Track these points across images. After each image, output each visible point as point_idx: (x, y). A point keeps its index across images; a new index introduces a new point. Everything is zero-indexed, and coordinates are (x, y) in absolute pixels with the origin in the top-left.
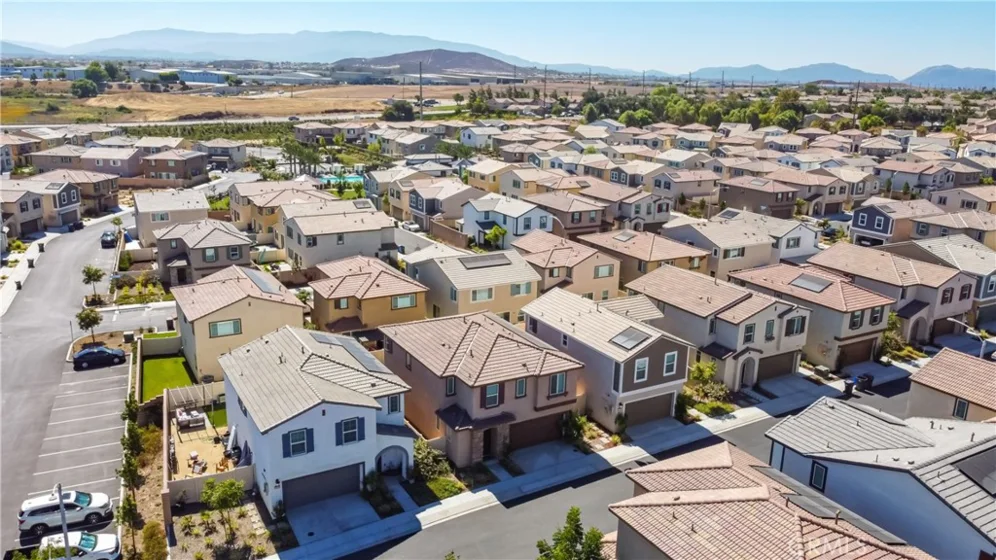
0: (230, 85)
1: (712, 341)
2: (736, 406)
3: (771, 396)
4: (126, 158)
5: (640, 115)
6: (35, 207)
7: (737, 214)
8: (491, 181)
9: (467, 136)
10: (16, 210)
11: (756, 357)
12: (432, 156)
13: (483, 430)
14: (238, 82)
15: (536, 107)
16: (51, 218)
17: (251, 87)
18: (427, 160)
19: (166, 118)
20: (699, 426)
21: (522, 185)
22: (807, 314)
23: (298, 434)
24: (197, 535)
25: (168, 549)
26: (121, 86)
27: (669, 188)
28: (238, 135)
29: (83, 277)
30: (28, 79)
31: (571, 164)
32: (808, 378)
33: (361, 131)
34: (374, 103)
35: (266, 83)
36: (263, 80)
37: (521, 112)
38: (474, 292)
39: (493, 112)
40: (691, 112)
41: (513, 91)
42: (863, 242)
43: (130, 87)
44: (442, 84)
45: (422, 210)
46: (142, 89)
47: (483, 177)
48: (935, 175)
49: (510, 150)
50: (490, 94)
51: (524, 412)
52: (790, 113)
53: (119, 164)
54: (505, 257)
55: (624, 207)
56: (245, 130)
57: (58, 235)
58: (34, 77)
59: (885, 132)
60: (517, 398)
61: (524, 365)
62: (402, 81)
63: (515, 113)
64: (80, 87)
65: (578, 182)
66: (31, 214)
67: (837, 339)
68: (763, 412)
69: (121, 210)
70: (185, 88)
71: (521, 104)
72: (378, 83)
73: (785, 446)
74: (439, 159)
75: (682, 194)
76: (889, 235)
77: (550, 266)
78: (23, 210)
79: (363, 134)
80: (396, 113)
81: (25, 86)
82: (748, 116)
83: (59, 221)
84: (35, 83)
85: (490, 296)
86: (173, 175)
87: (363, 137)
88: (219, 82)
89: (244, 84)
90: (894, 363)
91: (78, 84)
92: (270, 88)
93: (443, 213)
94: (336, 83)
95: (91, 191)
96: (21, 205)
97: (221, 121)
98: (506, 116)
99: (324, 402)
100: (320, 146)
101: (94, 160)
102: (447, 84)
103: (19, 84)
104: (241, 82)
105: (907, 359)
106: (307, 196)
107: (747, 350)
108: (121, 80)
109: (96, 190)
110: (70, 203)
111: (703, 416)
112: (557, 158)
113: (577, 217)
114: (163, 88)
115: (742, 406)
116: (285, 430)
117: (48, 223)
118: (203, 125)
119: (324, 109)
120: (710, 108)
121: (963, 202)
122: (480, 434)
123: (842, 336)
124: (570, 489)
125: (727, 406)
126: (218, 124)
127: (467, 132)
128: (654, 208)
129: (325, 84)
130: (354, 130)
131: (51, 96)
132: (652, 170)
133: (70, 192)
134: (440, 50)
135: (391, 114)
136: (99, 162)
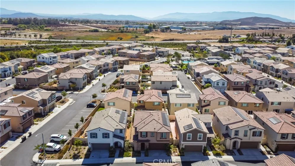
0: (183, 30)
1: (226, 133)
2: (226, 154)
4: (136, 53)
6: (107, 66)
8: (226, 67)
9: (237, 50)
10: (102, 66)
11: (239, 141)
12: (216, 57)
13: (141, 143)
14: (185, 29)
15: (271, 40)
16: (111, 68)
17: (188, 31)
18: (214, 58)
19: (160, 40)
20: (208, 157)
21: (233, 70)
23: (94, 134)
24: (74, 150)
25: (67, 151)
26: (156, 30)
27: (287, 75)
28: (175, 46)
29: (102, 85)
30: (135, 29)
32: (262, 152)
34: (220, 36)
35: (193, 29)
36: (192, 29)
37: (264, 41)
38: (176, 104)
39: (254, 41)
41: (264, 34)
43: (158, 31)
44: (248, 29)
46: (160, 31)
47: (224, 66)
50: (255, 35)
51: (153, 140)
53: (135, 55)
54: (190, 95)
56: (177, 44)
57: (111, 73)
58: (137, 28)
60: (151, 136)
61: (155, 129)
62: (235, 28)
63: (262, 41)
64: (146, 31)
66: (106, 67)
67: (275, 141)
68: (233, 158)
70: (171, 31)
71: (265, 38)
72: (227, 29)
74: (218, 58)
75: (291, 78)
77: (204, 99)
78: (104, 66)
80: (222, 41)
81: (134, 30)
83: (113, 69)
84: (137, 29)
85: (181, 106)
86: (146, 58)
88: (180, 29)
91: (146, 30)
92: (193, 31)
93: (200, 77)
94: (214, 29)
95: (122, 62)
96: (104, 65)
97: (173, 42)
98: (258, 42)
99: (99, 128)
100: (192, 51)
101: (129, 53)
103: (133, 30)
106: (164, 69)
107: (235, 138)
108: (156, 29)
109: (123, 62)
110: (116, 65)
111: (212, 154)
112: (255, 60)
113: (236, 83)
114: (165, 31)
115: (228, 155)
116: (91, 132)
117: (110, 69)
118: (167, 43)
119: (202, 39)
122: (140, 143)
123: (277, 141)
125: (222, 153)
126: (171, 43)
127: (237, 48)
128: (268, 83)
129: (210, 30)
130: (203, 46)
131: (139, 33)
132: (285, 67)
133: (116, 62)
134: (255, 17)
135: (221, 41)
136: (130, 54)
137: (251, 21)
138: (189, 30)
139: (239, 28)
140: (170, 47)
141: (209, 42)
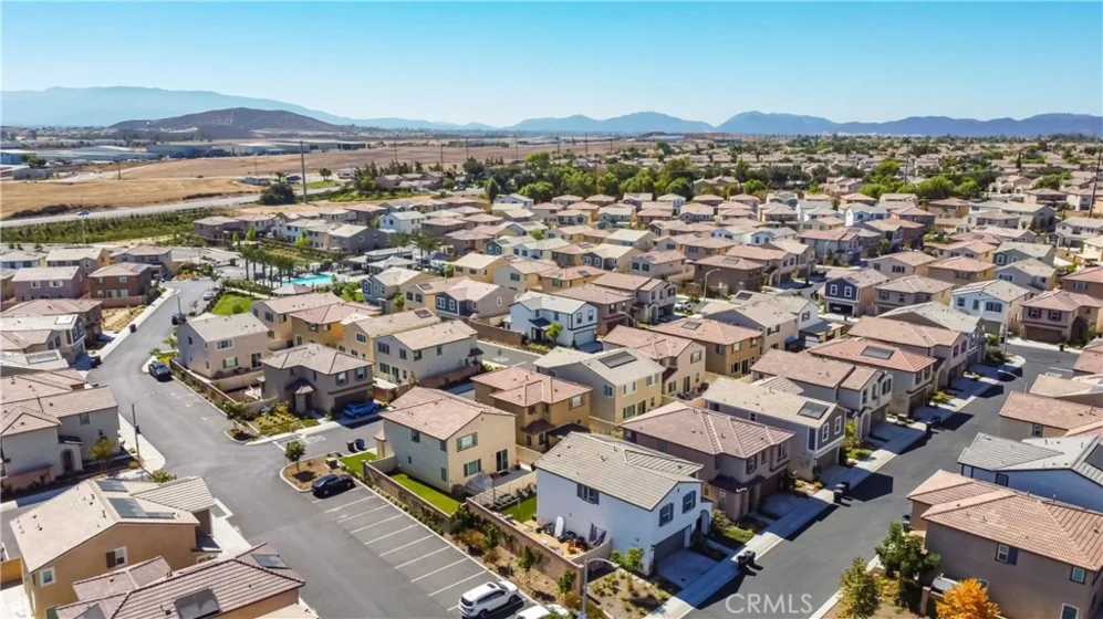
0: (32, 167)
2: (871, 451)
3: (886, 441)
4: (68, 277)
5: (541, 188)
7: (751, 295)
8: (482, 275)
9: (388, 222)
11: (869, 412)
13: (748, 489)
14: (40, 163)
15: (428, 182)
17: (60, 167)
19: (2, 216)
20: (858, 468)
21: (522, 277)
22: (891, 376)
23: (667, 508)
24: (610, 595)
31: (536, 250)
32: (895, 424)
33: (270, 223)
34: (230, 183)
35: (75, 161)
36: (70, 159)
37: (415, 189)
38: (625, 387)
39: (385, 190)
40: (589, 183)
42: (835, 308)
44: (278, 153)
45: (456, 312)
48: (850, 242)
49: (461, 238)
51: (767, 472)
52: (681, 181)
53: (61, 284)
54: (629, 355)
55: (643, 294)
56: (111, 226)
59: (770, 196)
60: (762, 464)
61: (762, 439)
63: (408, 190)
65: (580, 272)
67: (908, 392)
69: (109, 340)
71: (411, 180)
72: (208, 156)
73: (973, 467)
76: (857, 301)
79: (273, 225)
80: (276, 196)
82: (645, 185)
85: (634, 389)
86: (125, 292)
87: (273, 229)
89: (47, 164)
90: (940, 405)
92: (80, 168)
93: (477, 312)
94: (159, 158)
98: (399, 194)
99: (679, 482)
100: (233, 242)
101: (29, 282)
102: (284, 153)
104: (45, 162)
105: (944, 401)
107: (865, 408)
110: (79, 337)
111: (856, 461)
112: (521, 245)
115: (874, 450)
116: (662, 505)
119: (185, 196)
120: (607, 178)
121: (894, 267)
122: (747, 493)
123: (911, 390)
124: (818, 523)
125: (867, 451)
127: (388, 218)
128: (665, 293)
130: (263, 222)
132: (624, 253)
134: (241, 109)
135: (271, 197)
136: (34, 284)
137: (229, 122)
138: (58, 166)
139: (250, 151)
140: (124, 237)
141: (235, 204)
